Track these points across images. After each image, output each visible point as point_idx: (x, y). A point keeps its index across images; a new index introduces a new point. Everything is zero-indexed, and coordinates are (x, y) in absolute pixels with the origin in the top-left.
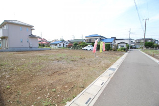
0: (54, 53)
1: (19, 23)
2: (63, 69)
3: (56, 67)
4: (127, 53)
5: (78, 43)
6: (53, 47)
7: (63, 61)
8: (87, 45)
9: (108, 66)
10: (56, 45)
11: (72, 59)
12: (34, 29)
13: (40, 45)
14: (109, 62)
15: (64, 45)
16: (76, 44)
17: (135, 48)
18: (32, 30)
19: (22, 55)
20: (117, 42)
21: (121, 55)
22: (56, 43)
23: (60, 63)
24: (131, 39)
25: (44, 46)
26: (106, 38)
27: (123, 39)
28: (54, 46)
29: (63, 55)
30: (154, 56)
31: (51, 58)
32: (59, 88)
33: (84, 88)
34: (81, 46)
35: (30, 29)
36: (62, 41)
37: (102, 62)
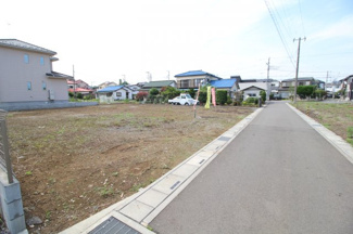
0: (107, 113)
1: (22, 45)
2: (130, 141)
3: (115, 138)
4: (260, 109)
5: (159, 90)
6: (103, 99)
7: (127, 127)
8: (178, 94)
9: (217, 134)
10: (110, 94)
11: (147, 123)
12: (57, 59)
13: (71, 95)
14: (220, 126)
15: (127, 94)
16: (155, 93)
17: (280, 99)
18: (52, 60)
19: (34, 117)
20: (243, 86)
21: (247, 113)
22: (109, 89)
23: (121, 130)
24: (272, 81)
25: (80, 96)
26: (220, 79)
27: (254, 81)
28: (106, 97)
29: (128, 116)
30: (309, 113)
31: (102, 123)
32: (124, 171)
33: (168, 169)
34: (165, 96)
35: (47, 58)
36: (124, 85)
37: (207, 127)
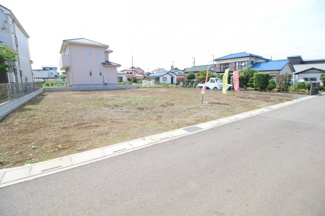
5: (196, 74)
6: (145, 82)
12: (111, 51)
15: (172, 78)
16: (192, 77)
26: (267, 61)
28: (148, 81)
34: (201, 80)
